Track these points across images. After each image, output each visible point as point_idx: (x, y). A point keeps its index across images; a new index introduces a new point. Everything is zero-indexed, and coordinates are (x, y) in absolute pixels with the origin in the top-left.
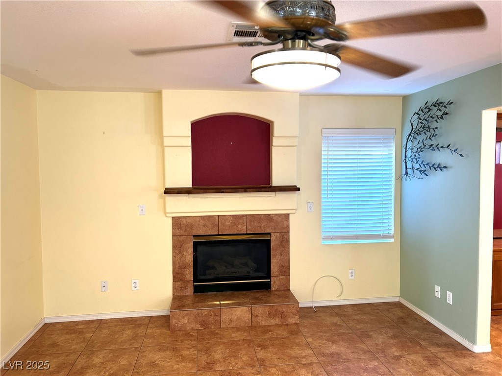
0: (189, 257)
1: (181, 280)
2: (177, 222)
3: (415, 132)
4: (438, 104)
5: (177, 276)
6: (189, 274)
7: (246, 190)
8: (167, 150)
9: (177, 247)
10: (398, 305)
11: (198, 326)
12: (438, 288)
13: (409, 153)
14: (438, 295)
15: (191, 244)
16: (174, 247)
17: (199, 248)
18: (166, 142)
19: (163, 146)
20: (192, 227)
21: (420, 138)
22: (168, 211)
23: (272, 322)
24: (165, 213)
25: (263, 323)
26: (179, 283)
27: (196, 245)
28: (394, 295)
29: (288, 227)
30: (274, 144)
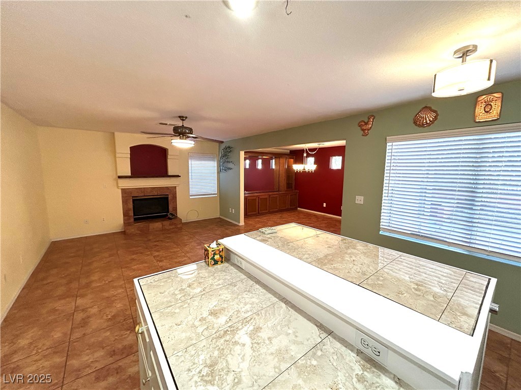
0: (131, 206)
1: (127, 216)
2: (124, 192)
4: (229, 147)
5: (125, 214)
6: (131, 213)
7: (157, 177)
8: (117, 159)
9: (125, 202)
11: (139, 232)
12: (230, 209)
13: (221, 164)
14: (230, 211)
15: (132, 200)
16: (123, 202)
17: (135, 202)
18: (117, 155)
19: (115, 157)
20: (131, 193)
21: (224, 158)
22: (119, 185)
23: (171, 227)
24: (118, 187)
25: (167, 228)
26: (126, 218)
27: (134, 201)
28: (218, 215)
29: (176, 192)
30: (169, 158)
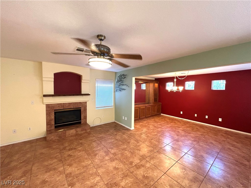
0: (53, 117)
1: (49, 125)
2: (48, 107)
3: (118, 81)
4: (123, 75)
5: (48, 123)
6: (53, 123)
7: (73, 95)
8: (44, 82)
9: (48, 114)
10: (114, 122)
11: (58, 138)
12: (123, 117)
13: (117, 86)
14: (123, 118)
16: (47, 114)
17: (57, 114)
18: (44, 79)
19: (42, 80)
20: (54, 107)
21: (119, 82)
22: (44, 102)
23: (83, 132)
25: (80, 133)
26: (49, 126)
27: (55, 113)
28: (113, 120)
29: (86, 105)
30: (82, 82)
